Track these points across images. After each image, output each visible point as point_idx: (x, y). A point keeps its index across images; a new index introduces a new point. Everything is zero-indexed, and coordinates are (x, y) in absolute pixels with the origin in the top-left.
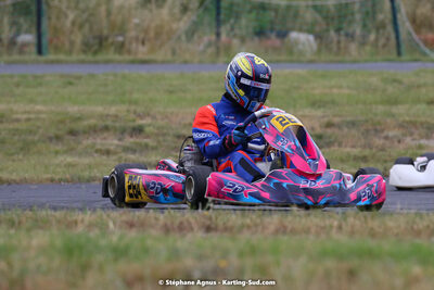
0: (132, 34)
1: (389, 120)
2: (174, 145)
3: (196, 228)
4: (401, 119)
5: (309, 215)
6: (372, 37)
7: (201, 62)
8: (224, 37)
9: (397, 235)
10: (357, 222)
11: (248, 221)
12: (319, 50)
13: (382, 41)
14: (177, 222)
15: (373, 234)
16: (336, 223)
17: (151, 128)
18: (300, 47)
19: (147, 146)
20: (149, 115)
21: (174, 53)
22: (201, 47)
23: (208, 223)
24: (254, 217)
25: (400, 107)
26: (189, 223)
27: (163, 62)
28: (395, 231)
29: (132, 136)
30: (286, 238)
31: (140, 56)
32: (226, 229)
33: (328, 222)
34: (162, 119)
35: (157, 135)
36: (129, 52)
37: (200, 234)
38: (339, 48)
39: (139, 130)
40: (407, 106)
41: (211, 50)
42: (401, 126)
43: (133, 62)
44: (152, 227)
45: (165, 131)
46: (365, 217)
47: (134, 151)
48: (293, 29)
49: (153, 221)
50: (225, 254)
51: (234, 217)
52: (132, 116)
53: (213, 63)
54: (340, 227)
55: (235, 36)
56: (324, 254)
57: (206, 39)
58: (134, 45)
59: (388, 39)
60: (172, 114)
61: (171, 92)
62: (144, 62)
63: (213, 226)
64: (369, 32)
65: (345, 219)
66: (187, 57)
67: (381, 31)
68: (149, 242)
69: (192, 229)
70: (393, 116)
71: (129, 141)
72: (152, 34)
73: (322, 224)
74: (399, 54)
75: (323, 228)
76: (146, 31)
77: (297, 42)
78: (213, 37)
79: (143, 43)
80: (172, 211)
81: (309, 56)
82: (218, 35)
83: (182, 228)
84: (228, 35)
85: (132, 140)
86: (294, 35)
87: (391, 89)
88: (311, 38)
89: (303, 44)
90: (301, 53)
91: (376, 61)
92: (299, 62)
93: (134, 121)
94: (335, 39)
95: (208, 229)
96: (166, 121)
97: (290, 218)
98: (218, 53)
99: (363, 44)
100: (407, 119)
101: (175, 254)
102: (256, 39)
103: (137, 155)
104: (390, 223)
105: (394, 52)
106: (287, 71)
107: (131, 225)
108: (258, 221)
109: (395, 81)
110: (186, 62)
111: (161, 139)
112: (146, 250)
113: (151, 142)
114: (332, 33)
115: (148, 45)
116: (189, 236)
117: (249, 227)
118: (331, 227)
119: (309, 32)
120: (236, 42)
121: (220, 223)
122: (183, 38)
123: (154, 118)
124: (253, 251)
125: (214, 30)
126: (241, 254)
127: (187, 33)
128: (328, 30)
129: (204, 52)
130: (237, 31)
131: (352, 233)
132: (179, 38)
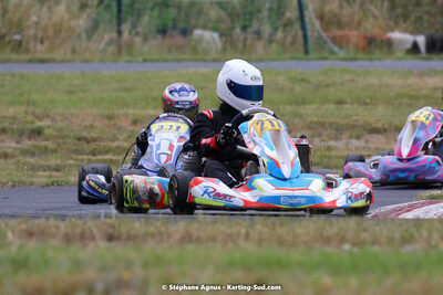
0: (32, 32)
1: (296, 121)
2: (74, 147)
3: (98, 236)
4: (309, 119)
5: (216, 222)
6: (280, 35)
7: (101, 61)
8: (126, 35)
9: (306, 243)
10: (266, 230)
11: (152, 229)
12: (224, 49)
13: (289, 39)
14: (78, 231)
15: (281, 242)
16: (243, 231)
17: (50, 130)
18: (205, 45)
19: (46, 149)
20: (48, 117)
21: (74, 51)
22: (102, 46)
23: (110, 231)
24: (158, 224)
25: (308, 107)
26: (91, 231)
27: (63, 61)
28: (304, 239)
29: (30, 139)
30: (191, 247)
31: (38, 56)
32: (130, 238)
33: (235, 230)
34: (62, 121)
35: (57, 137)
36: (27, 51)
37: (103, 244)
38: (245, 46)
39: (38, 132)
40: (315, 106)
41: (112, 49)
42: (309, 127)
43: (30, 61)
44: (53, 236)
45: (65, 133)
46: (273, 224)
47: (33, 155)
48: (196, 27)
49: (53, 229)
50: (129, 265)
51: (137, 224)
52: (30, 118)
53: (115, 61)
54: (247, 236)
55: (137, 34)
56: (231, 265)
57: (107, 37)
58: (32, 44)
59: (295, 37)
60: (72, 115)
61: (71, 93)
62: (42, 61)
63: (116, 234)
64: (276, 29)
65: (252, 226)
66: (87, 55)
67: (288, 28)
68: (50, 253)
69: (93, 238)
70: (301, 116)
71: (27, 143)
72: (51, 32)
73: (229, 232)
74: (307, 52)
75: (230, 236)
76: (45, 29)
77: (200, 40)
78: (115, 35)
79: (42, 42)
80: (73, 220)
81: (214, 55)
82: (120, 32)
83: (84, 237)
84: (130, 32)
85: (30, 143)
86: (198, 32)
87: (298, 88)
88: (216, 35)
89: (208, 42)
90: (206, 51)
91: (283, 60)
92: (205, 61)
93: (32, 122)
94: (242, 37)
95: (110, 238)
96: (66, 122)
97: (196, 226)
98: (119, 52)
99: (270, 42)
100: (315, 119)
101: (77, 265)
102: (159, 37)
103: (37, 158)
104: (299, 230)
105: (302, 49)
106: (191, 70)
107: (30, 234)
108: (163, 229)
109: (302, 80)
110: (86, 61)
111: (60, 141)
112: (47, 262)
113: (50, 144)
114: (238, 30)
115: (47, 43)
116: (91, 245)
117: (153, 235)
118: (239, 234)
119: (214, 29)
120: (138, 40)
121: (124, 230)
122: (84, 36)
123: (53, 119)
124: (158, 261)
125: (115, 28)
126: (146, 265)
127: (87, 31)
128: (233, 28)
129: (105, 50)
130: (140, 29)
131: (260, 242)
132: (79, 36)
